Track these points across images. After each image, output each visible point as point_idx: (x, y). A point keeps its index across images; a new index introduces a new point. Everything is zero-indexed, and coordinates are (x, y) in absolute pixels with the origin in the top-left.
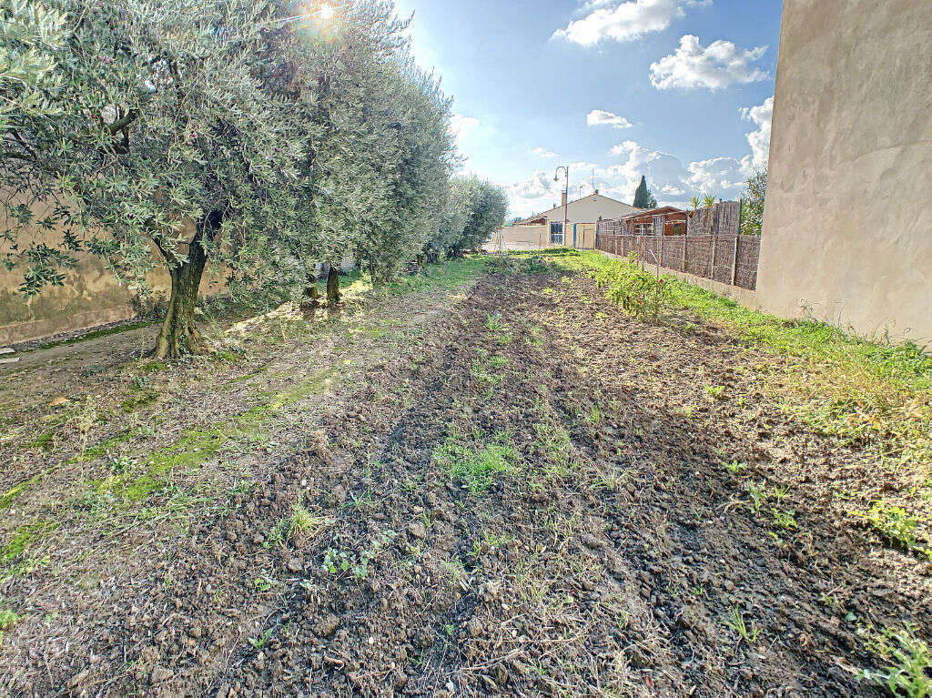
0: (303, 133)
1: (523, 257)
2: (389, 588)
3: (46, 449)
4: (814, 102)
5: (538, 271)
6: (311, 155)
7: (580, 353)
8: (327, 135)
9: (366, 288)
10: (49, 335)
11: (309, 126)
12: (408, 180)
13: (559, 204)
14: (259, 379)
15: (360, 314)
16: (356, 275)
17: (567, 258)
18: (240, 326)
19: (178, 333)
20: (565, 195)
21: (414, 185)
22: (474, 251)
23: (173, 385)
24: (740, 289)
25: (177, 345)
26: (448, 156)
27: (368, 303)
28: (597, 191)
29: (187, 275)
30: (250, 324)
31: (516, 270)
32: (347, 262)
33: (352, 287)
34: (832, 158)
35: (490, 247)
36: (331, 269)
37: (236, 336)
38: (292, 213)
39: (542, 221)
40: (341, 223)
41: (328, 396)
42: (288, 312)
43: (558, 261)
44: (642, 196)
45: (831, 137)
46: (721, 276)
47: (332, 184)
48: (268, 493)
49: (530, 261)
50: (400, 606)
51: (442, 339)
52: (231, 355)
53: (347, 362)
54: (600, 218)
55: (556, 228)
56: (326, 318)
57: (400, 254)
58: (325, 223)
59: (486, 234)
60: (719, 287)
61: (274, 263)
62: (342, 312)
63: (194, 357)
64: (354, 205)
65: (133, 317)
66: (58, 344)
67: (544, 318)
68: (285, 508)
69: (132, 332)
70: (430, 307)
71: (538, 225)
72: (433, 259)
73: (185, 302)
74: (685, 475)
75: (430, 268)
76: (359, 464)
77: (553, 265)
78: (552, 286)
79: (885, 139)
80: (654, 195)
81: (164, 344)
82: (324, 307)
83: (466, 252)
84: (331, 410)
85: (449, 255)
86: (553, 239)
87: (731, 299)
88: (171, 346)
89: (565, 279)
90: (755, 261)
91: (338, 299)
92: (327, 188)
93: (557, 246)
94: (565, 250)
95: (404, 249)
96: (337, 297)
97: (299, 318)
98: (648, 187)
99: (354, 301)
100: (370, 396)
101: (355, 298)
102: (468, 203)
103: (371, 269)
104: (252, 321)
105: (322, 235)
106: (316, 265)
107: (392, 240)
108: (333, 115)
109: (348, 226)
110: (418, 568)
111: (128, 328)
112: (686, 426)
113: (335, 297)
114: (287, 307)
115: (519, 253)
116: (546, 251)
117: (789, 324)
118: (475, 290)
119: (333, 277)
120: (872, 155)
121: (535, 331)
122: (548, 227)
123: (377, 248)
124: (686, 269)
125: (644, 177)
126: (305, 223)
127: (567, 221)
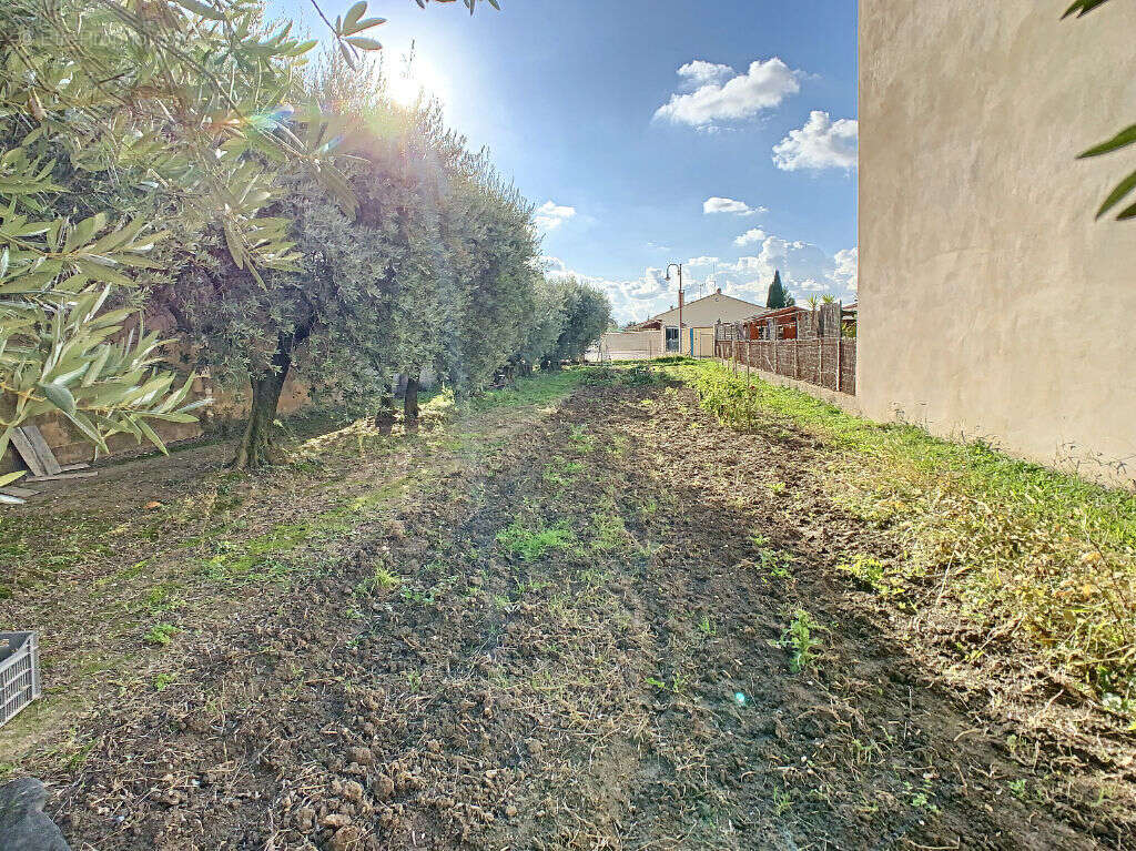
0: (383, 255)
1: (629, 367)
2: (450, 610)
3: (153, 540)
4: (890, 206)
5: (642, 382)
6: (390, 273)
7: (660, 460)
8: (407, 256)
9: (448, 403)
10: (118, 452)
11: (390, 249)
12: (487, 289)
13: (676, 305)
14: (338, 486)
15: (439, 429)
16: (436, 390)
17: (680, 368)
18: (313, 442)
19: (258, 443)
20: (681, 294)
21: (494, 294)
22: (574, 362)
23: (255, 490)
24: (843, 394)
25: (257, 457)
26: (532, 263)
27: (449, 418)
28: (719, 290)
29: (267, 389)
30: (324, 440)
31: (616, 383)
32: (426, 375)
33: (432, 403)
34: (908, 261)
35: (592, 356)
36: (410, 380)
37: (312, 449)
38: (373, 327)
39: (657, 326)
40: (419, 335)
41: (406, 498)
42: (365, 428)
43: (670, 370)
44: (777, 295)
45: (905, 240)
46: (827, 382)
47: (409, 299)
48: (353, 563)
49: (632, 371)
50: (458, 621)
51: (522, 451)
52: (309, 467)
53: (424, 471)
54: (719, 321)
55: (672, 334)
56: (404, 433)
57: (482, 365)
58: (403, 336)
59: (587, 342)
60: (826, 393)
61: (354, 374)
62: (420, 427)
63: (273, 467)
64: (430, 317)
65: (199, 435)
66: (131, 460)
67: (634, 429)
68: (370, 572)
69: (203, 449)
70: (514, 421)
71: (654, 330)
72: (526, 372)
73: (265, 414)
74: (715, 548)
75: (520, 382)
76: (432, 547)
77: (662, 375)
78: (654, 398)
79: (946, 245)
80: (791, 293)
81: (244, 455)
82: (401, 422)
83: (565, 364)
84: (408, 509)
85: (544, 366)
86: (668, 346)
87: (836, 406)
88: (250, 456)
89: (669, 390)
90: (854, 365)
91: (416, 414)
92: (407, 303)
93: (671, 354)
94: (680, 359)
95: (486, 360)
96: (416, 411)
97: (375, 433)
98: (784, 282)
99: (434, 416)
100: (445, 498)
101: (434, 412)
102: (561, 307)
103: (452, 381)
104: (325, 437)
105: (402, 347)
106: (393, 377)
107: (473, 350)
108: (411, 240)
109: (426, 337)
110: (474, 600)
111: (196, 445)
112: (734, 513)
113: (413, 411)
114: (361, 424)
115: (626, 363)
116: (659, 360)
117: (884, 428)
118: (567, 403)
119: (412, 392)
120: (938, 258)
121: (618, 441)
122: (663, 332)
123: (456, 359)
124: (800, 377)
125: (777, 273)
126: (385, 337)
127: (682, 325)
